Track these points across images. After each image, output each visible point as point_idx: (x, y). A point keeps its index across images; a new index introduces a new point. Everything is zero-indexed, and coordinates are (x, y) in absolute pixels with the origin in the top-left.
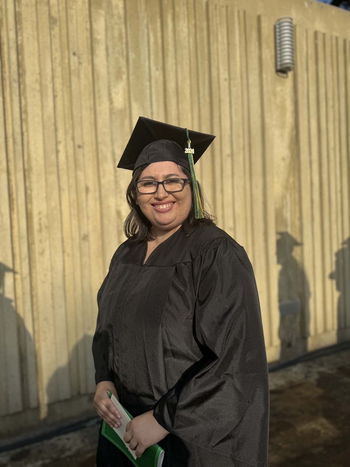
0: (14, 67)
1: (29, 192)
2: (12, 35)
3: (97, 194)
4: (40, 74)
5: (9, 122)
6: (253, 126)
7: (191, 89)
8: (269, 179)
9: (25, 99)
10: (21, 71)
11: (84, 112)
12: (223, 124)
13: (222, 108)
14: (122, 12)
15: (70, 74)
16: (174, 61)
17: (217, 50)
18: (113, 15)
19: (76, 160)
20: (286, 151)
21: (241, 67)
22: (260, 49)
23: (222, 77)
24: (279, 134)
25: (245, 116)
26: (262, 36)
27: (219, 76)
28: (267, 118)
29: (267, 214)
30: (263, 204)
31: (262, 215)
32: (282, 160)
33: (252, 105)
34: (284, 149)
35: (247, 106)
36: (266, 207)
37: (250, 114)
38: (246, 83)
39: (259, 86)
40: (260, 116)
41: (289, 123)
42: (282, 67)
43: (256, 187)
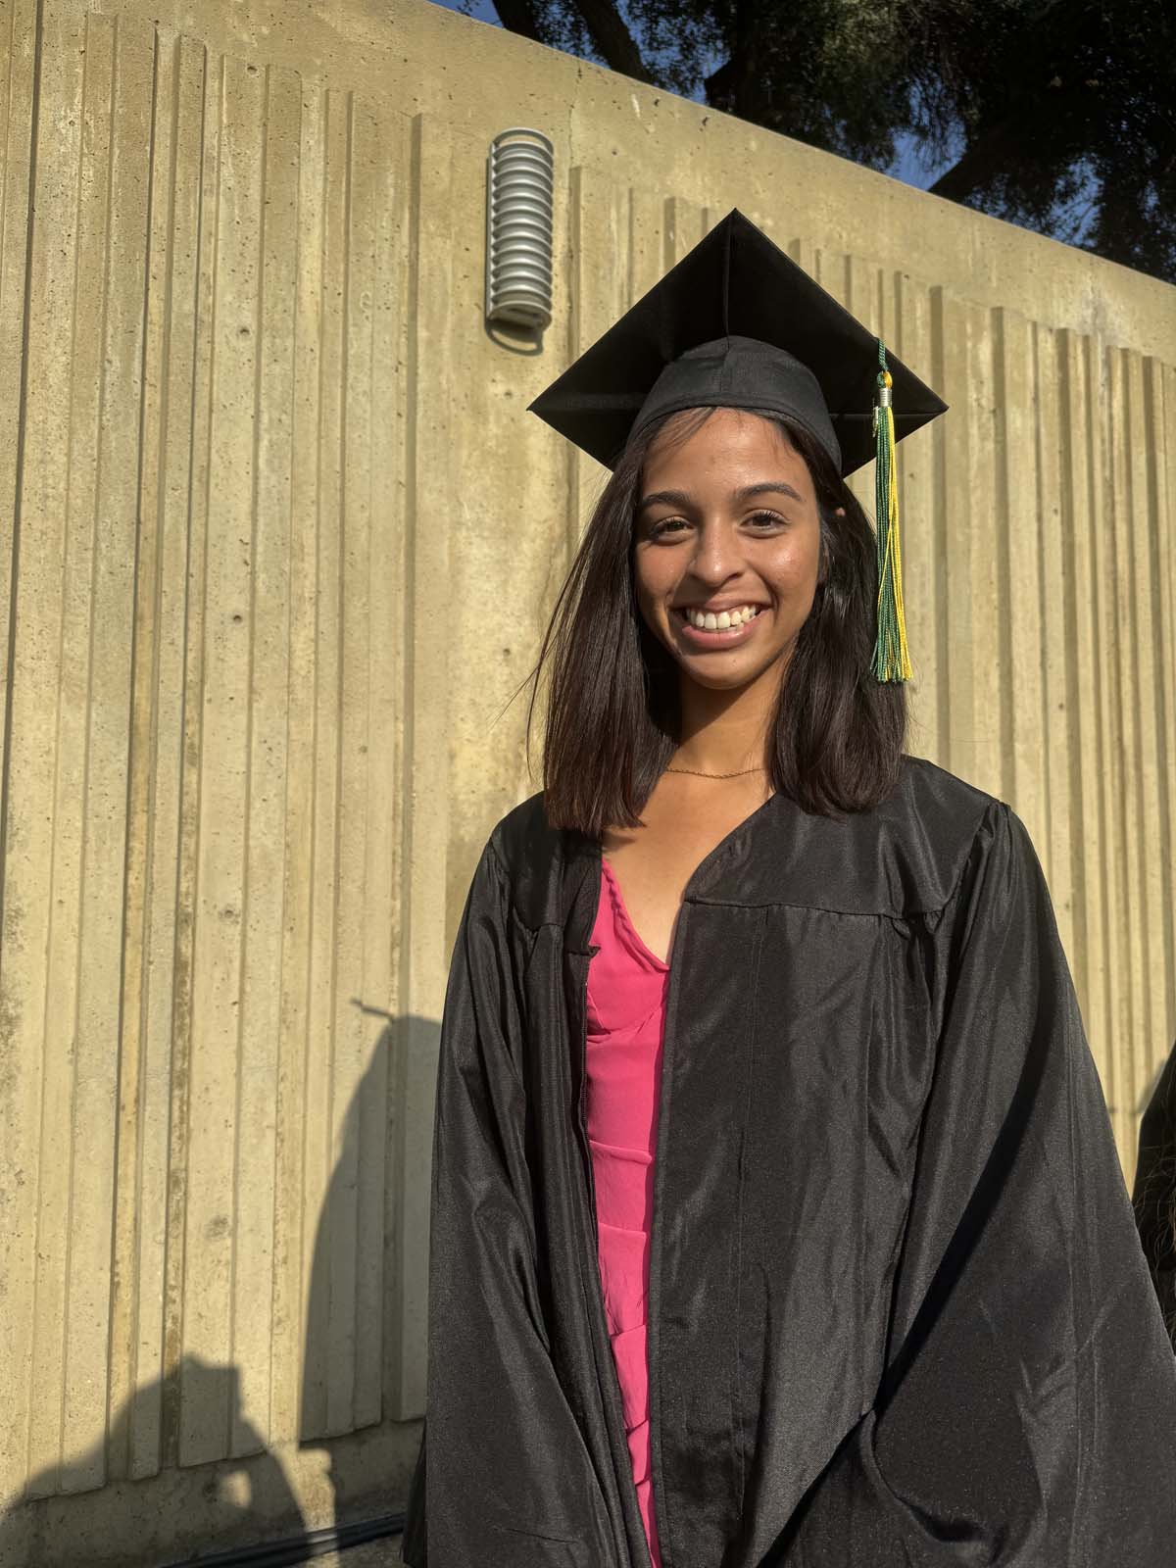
20: (520, 625)
21: (322, 292)
22: (415, 237)
23: (229, 321)
24: (492, 557)
25: (322, 474)
26: (422, 189)
27: (214, 313)
28: (430, 491)
29: (411, 862)
30: (400, 822)
31: (394, 861)
32: (500, 657)
33: (356, 435)
34: (513, 618)
35: (339, 435)
36: (410, 835)
37: (347, 468)
38: (340, 350)
39: (404, 371)
40: (403, 480)
41: (539, 523)
42: (501, 308)
43: (364, 750)
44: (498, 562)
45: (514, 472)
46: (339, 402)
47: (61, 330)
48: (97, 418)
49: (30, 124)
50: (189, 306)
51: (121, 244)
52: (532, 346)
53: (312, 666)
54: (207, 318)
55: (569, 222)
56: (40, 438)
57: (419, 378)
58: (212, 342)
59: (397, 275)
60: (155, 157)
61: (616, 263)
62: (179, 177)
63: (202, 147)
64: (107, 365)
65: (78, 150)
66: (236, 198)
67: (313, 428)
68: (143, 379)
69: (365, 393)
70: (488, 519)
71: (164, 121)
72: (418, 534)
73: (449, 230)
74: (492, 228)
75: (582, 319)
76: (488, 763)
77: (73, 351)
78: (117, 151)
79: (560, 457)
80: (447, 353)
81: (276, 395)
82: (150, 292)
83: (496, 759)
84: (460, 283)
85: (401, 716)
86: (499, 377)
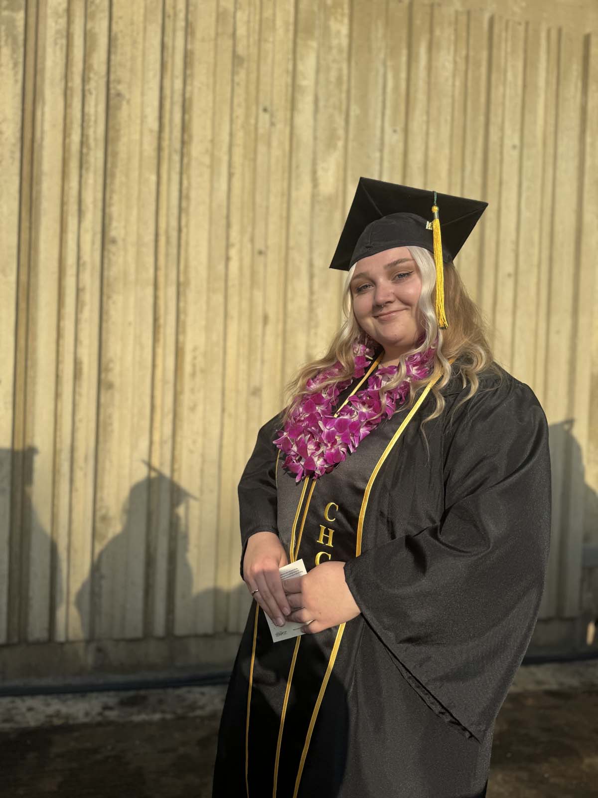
0: (177, 133)
1: (182, 317)
2: (178, 84)
3: (280, 326)
4: (212, 141)
5: (163, 212)
6: (558, 228)
7: (451, 164)
8: (583, 320)
9: (189, 178)
10: (186, 137)
11: (272, 199)
12: (503, 221)
13: (505, 194)
14: (345, 42)
15: (256, 140)
16: (425, 118)
17: (504, 96)
18: (330, 48)
19: (253, 273)
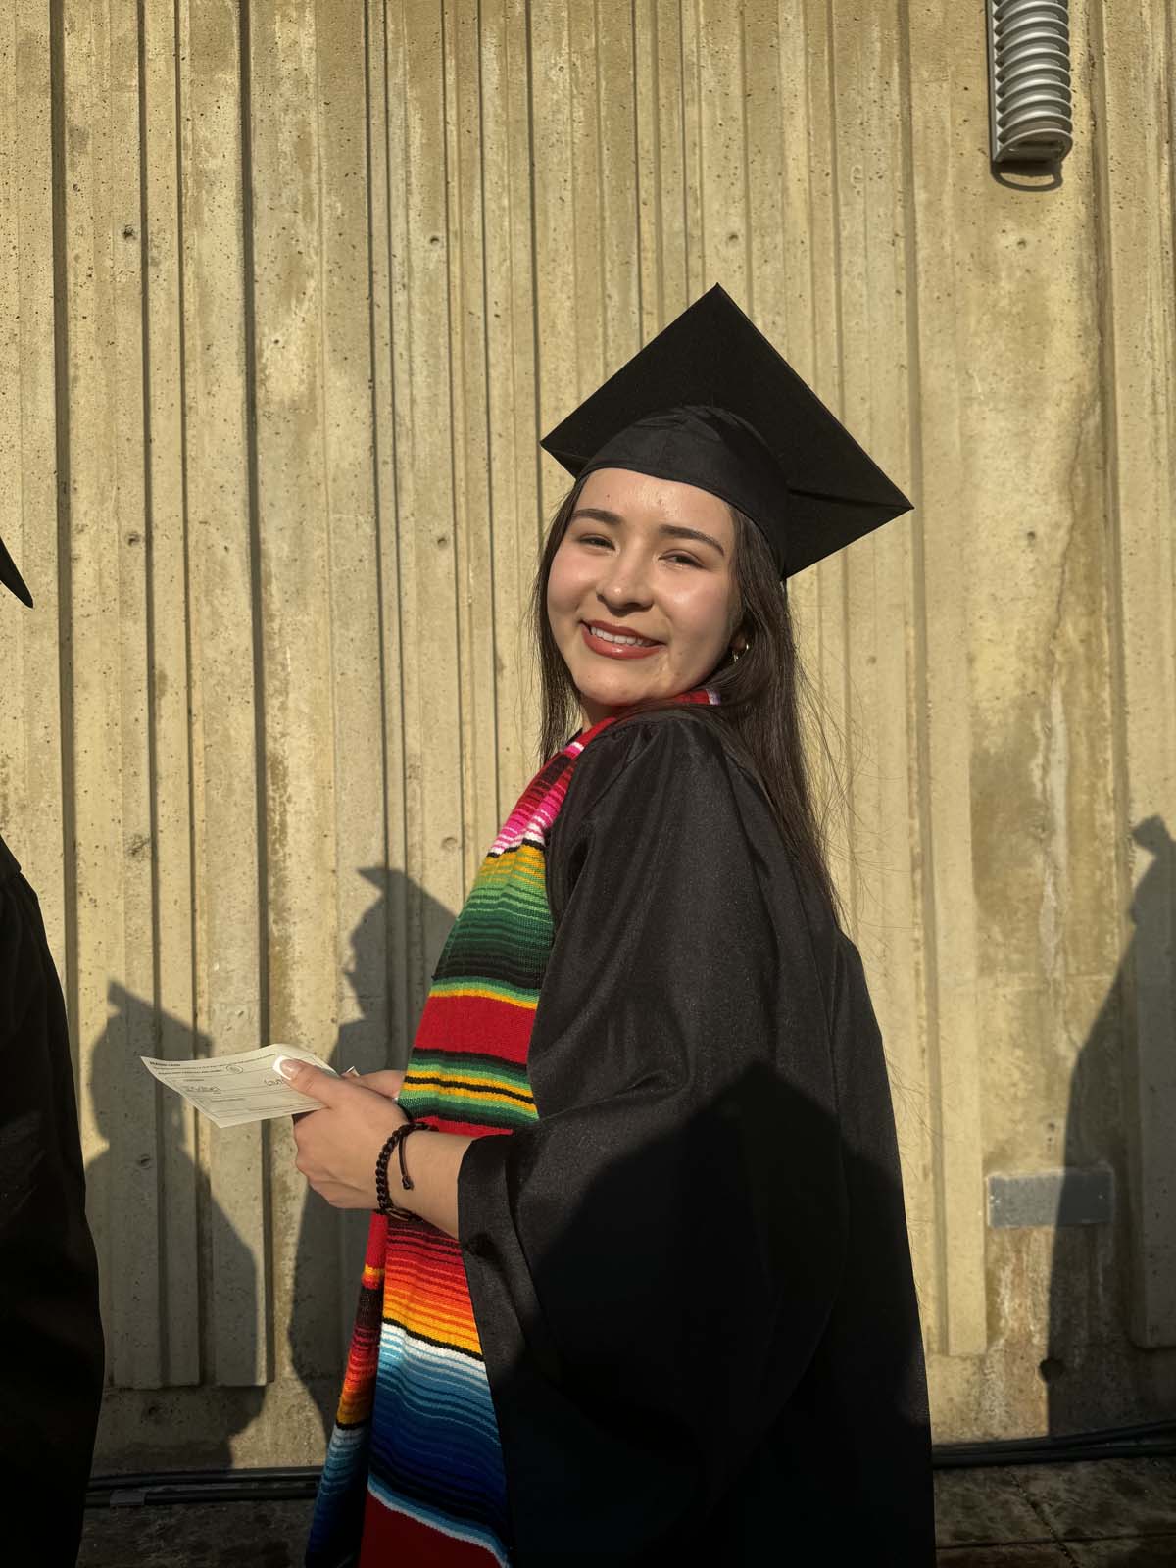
20: (1046, 504)
21: (810, 177)
22: (906, 90)
23: (717, 230)
24: (1009, 431)
25: (820, 372)
26: (912, 33)
27: (702, 227)
28: (936, 368)
29: (930, 778)
30: (915, 735)
31: (910, 778)
32: (1024, 543)
33: (852, 324)
34: (1036, 496)
35: (835, 328)
36: (927, 748)
37: (845, 360)
38: (831, 237)
39: (901, 243)
40: (905, 362)
41: (1065, 382)
42: (1010, 146)
43: (873, 660)
44: (1017, 435)
45: (1033, 329)
46: (833, 290)
47: (566, 275)
48: (601, 356)
49: (525, 79)
50: (678, 225)
51: (613, 176)
52: (1049, 180)
53: (815, 578)
54: (696, 233)
55: (1088, 24)
56: (553, 386)
57: (920, 245)
58: (702, 256)
59: (889, 138)
60: (638, 81)
61: (1151, 57)
62: (662, 93)
63: (682, 56)
64: (607, 300)
65: (567, 93)
66: (717, 99)
67: (807, 325)
68: (641, 308)
69: (860, 274)
70: (1004, 389)
71: (644, 39)
72: (925, 419)
73: (943, 70)
74: (995, 54)
75: (1110, 133)
76: (1013, 665)
77: (576, 294)
78: (603, 84)
79: (1088, 303)
80: (949, 212)
81: (769, 297)
82: (642, 220)
83: (1024, 660)
84: (961, 130)
85: (912, 620)
86: (1009, 225)
